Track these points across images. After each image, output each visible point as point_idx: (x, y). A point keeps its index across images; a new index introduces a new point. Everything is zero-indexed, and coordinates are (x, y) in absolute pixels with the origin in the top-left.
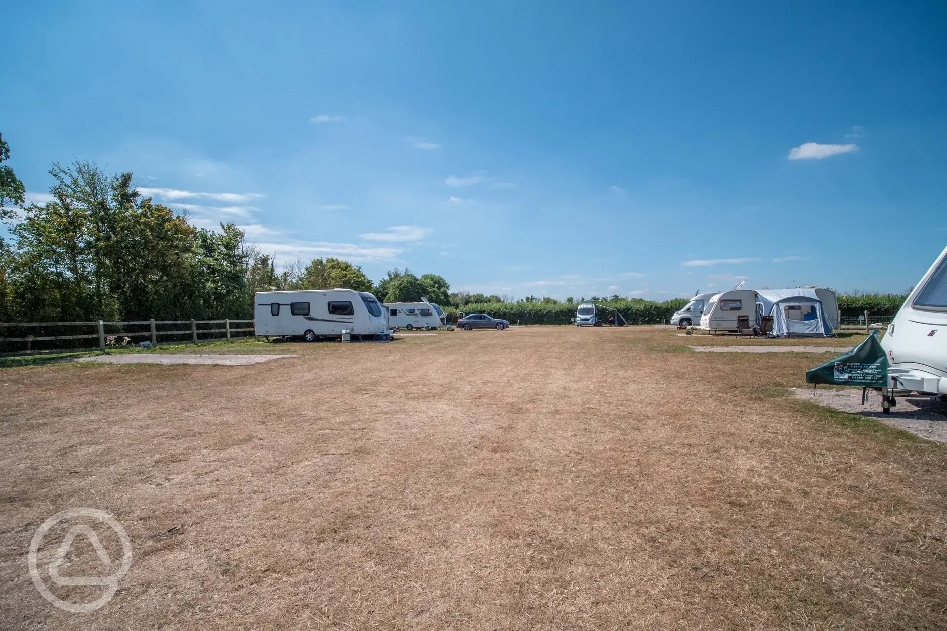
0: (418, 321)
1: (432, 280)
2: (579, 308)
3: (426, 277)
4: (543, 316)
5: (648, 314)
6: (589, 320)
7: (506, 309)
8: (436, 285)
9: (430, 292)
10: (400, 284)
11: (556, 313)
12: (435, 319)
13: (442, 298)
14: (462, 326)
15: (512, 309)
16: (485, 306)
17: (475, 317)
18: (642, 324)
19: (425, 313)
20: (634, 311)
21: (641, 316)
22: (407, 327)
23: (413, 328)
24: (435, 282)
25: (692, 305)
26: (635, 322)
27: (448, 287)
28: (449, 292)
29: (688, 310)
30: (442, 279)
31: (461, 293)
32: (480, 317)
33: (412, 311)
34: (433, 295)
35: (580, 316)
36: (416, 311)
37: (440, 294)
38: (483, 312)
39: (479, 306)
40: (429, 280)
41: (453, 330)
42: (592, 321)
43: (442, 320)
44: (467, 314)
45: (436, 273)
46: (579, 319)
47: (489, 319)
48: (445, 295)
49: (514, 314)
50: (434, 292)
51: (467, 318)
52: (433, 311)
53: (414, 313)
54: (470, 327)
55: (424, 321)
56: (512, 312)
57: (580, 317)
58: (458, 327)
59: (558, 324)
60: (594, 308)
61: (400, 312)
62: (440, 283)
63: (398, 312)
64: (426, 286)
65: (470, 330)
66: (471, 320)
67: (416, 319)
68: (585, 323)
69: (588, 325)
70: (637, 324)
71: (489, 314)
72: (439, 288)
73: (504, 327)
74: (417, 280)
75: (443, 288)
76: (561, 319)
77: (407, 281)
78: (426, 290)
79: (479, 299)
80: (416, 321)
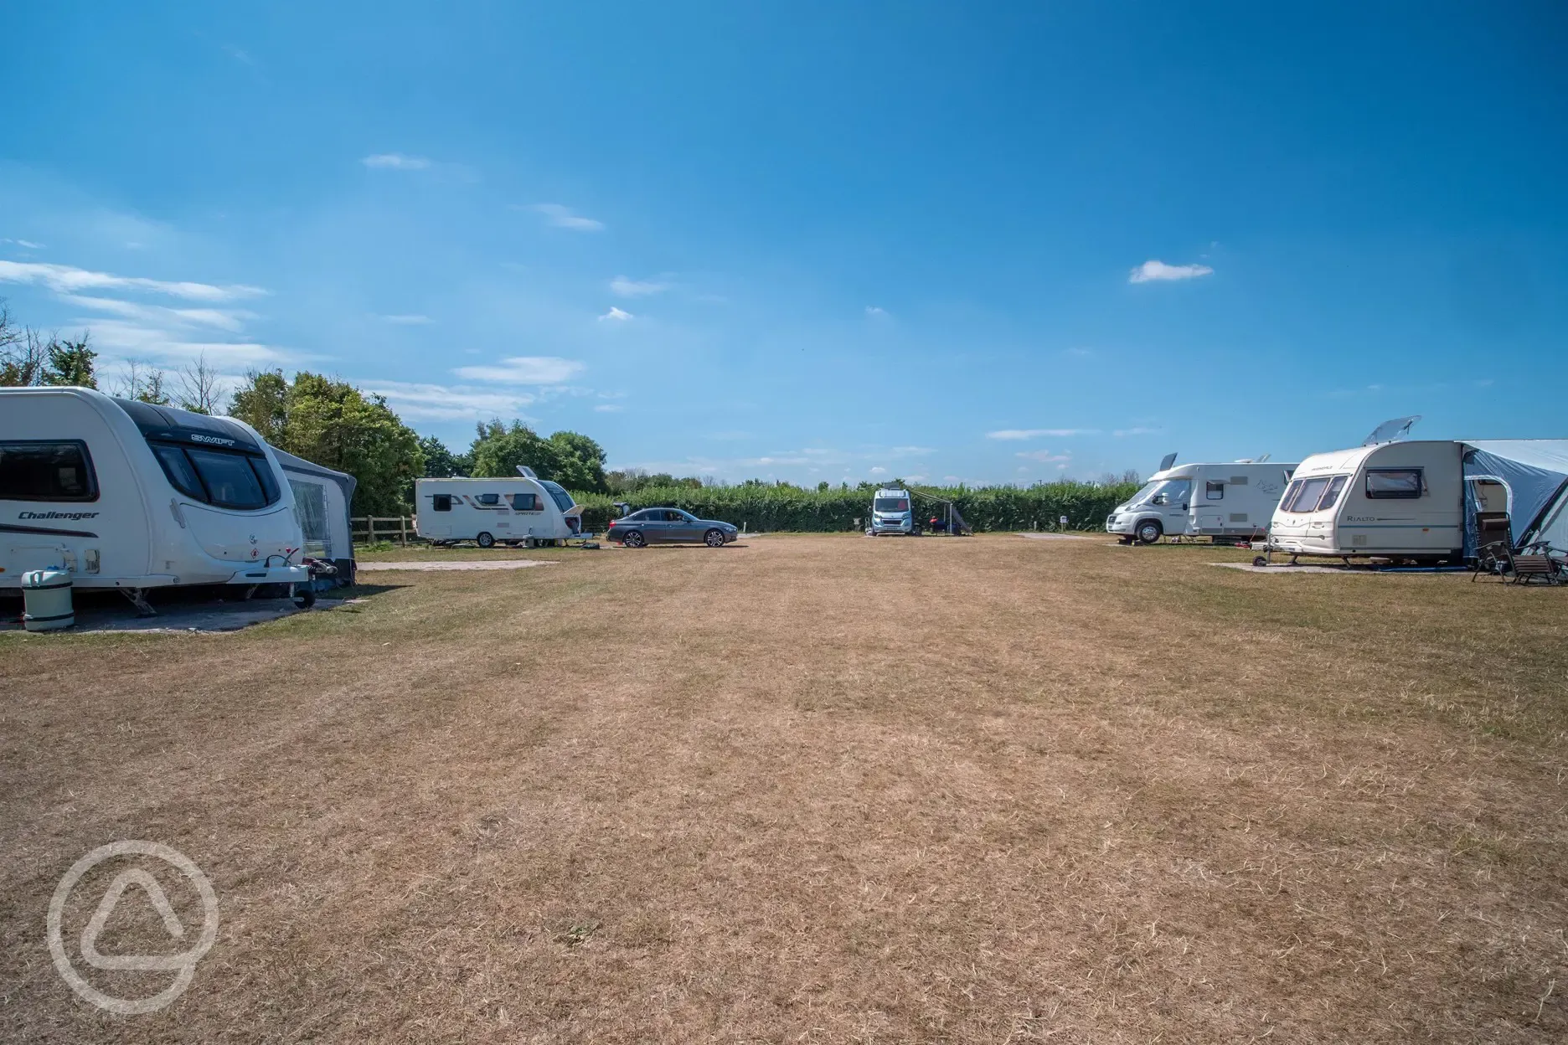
0: (506, 525)
1: (571, 442)
2: (877, 496)
3: (557, 437)
4: (795, 513)
5: (1004, 511)
6: (899, 522)
7: (719, 499)
8: (578, 453)
9: (565, 466)
10: (501, 449)
11: (822, 509)
12: (552, 520)
13: (590, 477)
14: (619, 536)
15: (731, 500)
16: (676, 494)
17: (653, 516)
18: (993, 531)
19: (525, 503)
20: (976, 505)
21: (990, 515)
22: (478, 539)
23: (493, 541)
24: (576, 448)
25: (1164, 489)
26: (979, 528)
27: (602, 458)
28: (608, 468)
29: (1156, 500)
30: (591, 442)
31: (632, 473)
32: (667, 516)
33: (491, 500)
34: (570, 471)
35: (879, 514)
36: (502, 500)
37: (587, 471)
38: (673, 504)
39: (663, 494)
40: (562, 443)
41: (597, 547)
42: (906, 525)
43: (570, 522)
44: (635, 509)
45: (581, 430)
46: (878, 520)
47: (689, 521)
48: (598, 473)
49: (736, 510)
50: (572, 465)
51: (635, 518)
52: (546, 499)
53: (495, 502)
54: (639, 538)
55: (521, 525)
56: (734, 504)
57: (879, 516)
58: (609, 539)
59: (826, 530)
60: (907, 497)
61: (461, 503)
62: (587, 450)
63: (453, 500)
64: (556, 454)
65: (640, 546)
66: (643, 523)
67: (504, 519)
68: (890, 530)
69: (897, 534)
70: (983, 531)
71: (684, 507)
72: (584, 459)
73: (725, 539)
74: (538, 440)
75: (593, 460)
76: (834, 521)
77: (516, 441)
78: (556, 460)
79: (663, 481)
80: (500, 525)
